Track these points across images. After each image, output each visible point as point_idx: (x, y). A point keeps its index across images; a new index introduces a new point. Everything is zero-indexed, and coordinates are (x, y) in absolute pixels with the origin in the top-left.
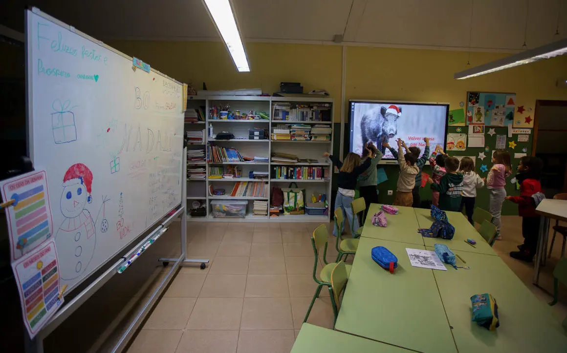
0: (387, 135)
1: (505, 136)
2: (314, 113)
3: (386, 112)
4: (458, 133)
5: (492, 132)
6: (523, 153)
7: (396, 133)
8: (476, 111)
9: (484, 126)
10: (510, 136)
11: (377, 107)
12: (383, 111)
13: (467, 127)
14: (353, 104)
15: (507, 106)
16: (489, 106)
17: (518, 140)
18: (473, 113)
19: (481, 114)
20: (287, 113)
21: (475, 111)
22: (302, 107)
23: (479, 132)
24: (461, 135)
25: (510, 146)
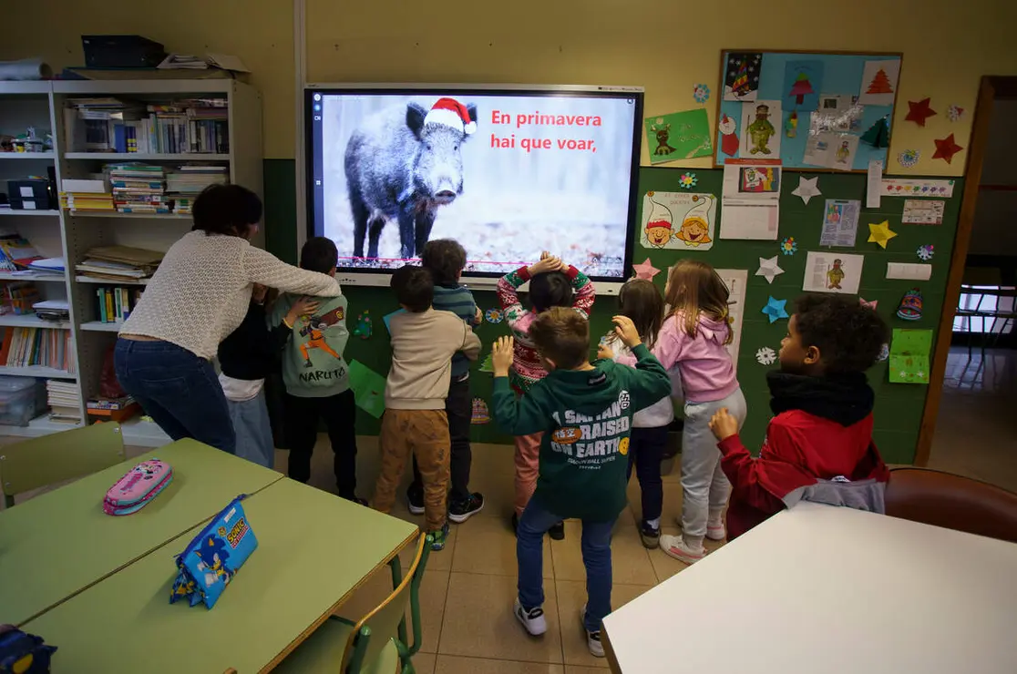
0: (429, 195)
1: (857, 204)
2: (203, 129)
3: (426, 121)
4: (685, 190)
5: (807, 189)
6: (920, 261)
7: (460, 190)
8: (753, 119)
9: (780, 167)
10: (873, 202)
11: (396, 107)
12: (415, 120)
13: (718, 171)
14: (317, 97)
15: (866, 99)
16: (800, 100)
17: (905, 220)
18: (738, 128)
19: (769, 129)
20: (130, 133)
21: (749, 113)
22: (164, 113)
23: (759, 189)
24: (695, 199)
25: (871, 239)
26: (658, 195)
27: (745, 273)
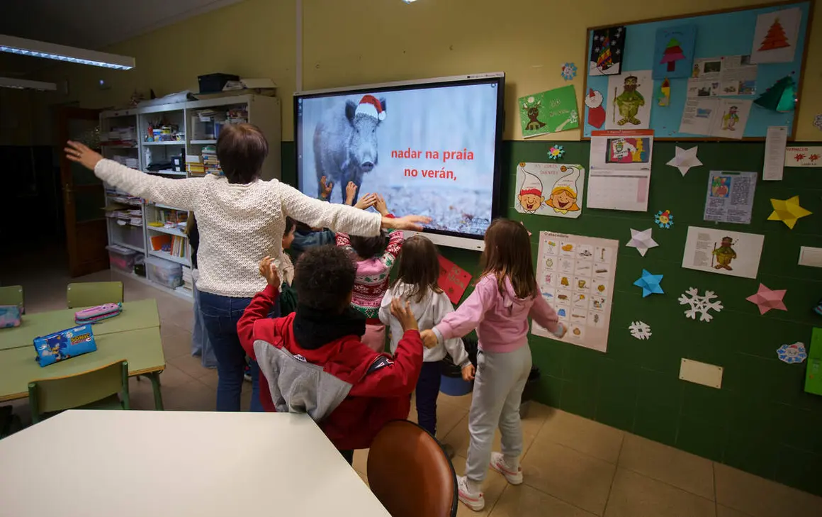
0: (358, 165)
1: (750, 176)
3: (356, 113)
4: (554, 161)
5: (685, 160)
7: (376, 162)
8: (621, 90)
9: (651, 138)
10: (772, 173)
11: (340, 102)
12: (350, 111)
13: (586, 142)
14: (300, 101)
15: (759, 57)
16: (671, 67)
19: (639, 99)
21: (617, 85)
23: (628, 160)
24: (563, 169)
25: (774, 217)
26: (529, 166)
27: (616, 243)
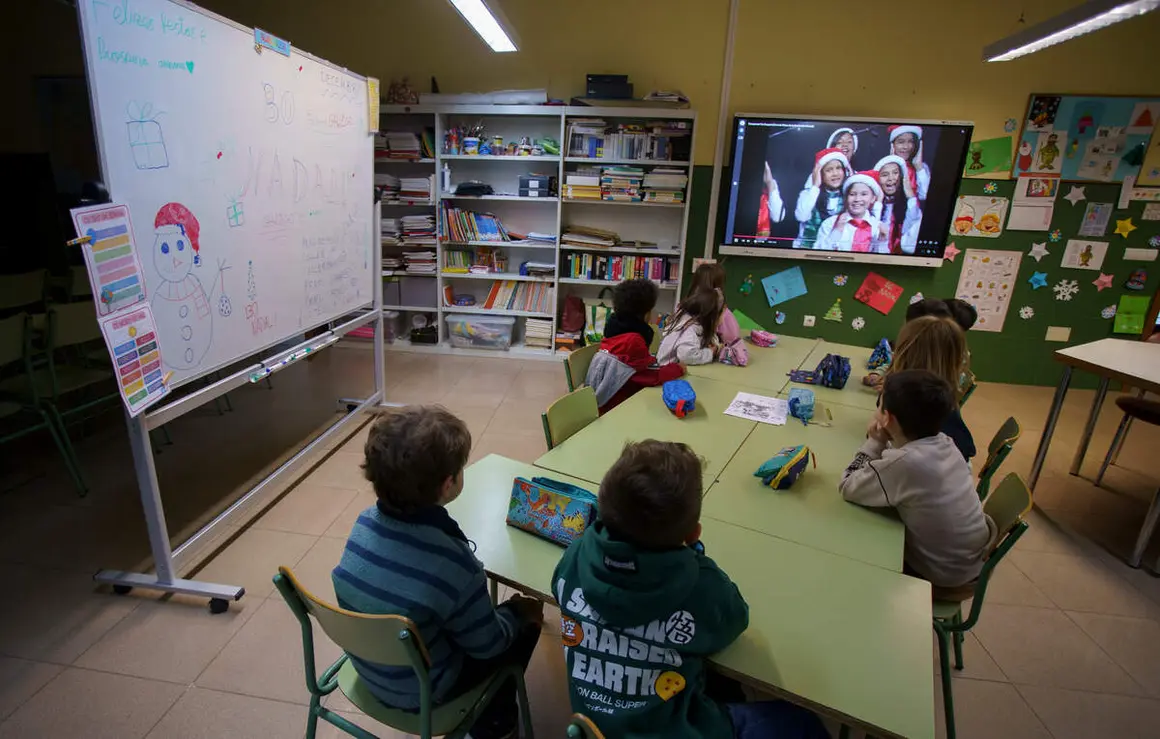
1: (1110, 206)
2: (656, 143)
4: (987, 195)
5: (1076, 195)
6: (1150, 247)
8: (1045, 144)
9: (1059, 179)
10: (1123, 204)
13: (1013, 181)
14: (743, 123)
15: (1131, 130)
16: (1082, 131)
17: (1144, 217)
18: (1033, 150)
19: (1055, 151)
20: (600, 143)
21: (1043, 140)
22: (629, 130)
23: (1041, 195)
24: (993, 201)
25: (1117, 231)
26: (968, 198)
27: (1020, 254)
